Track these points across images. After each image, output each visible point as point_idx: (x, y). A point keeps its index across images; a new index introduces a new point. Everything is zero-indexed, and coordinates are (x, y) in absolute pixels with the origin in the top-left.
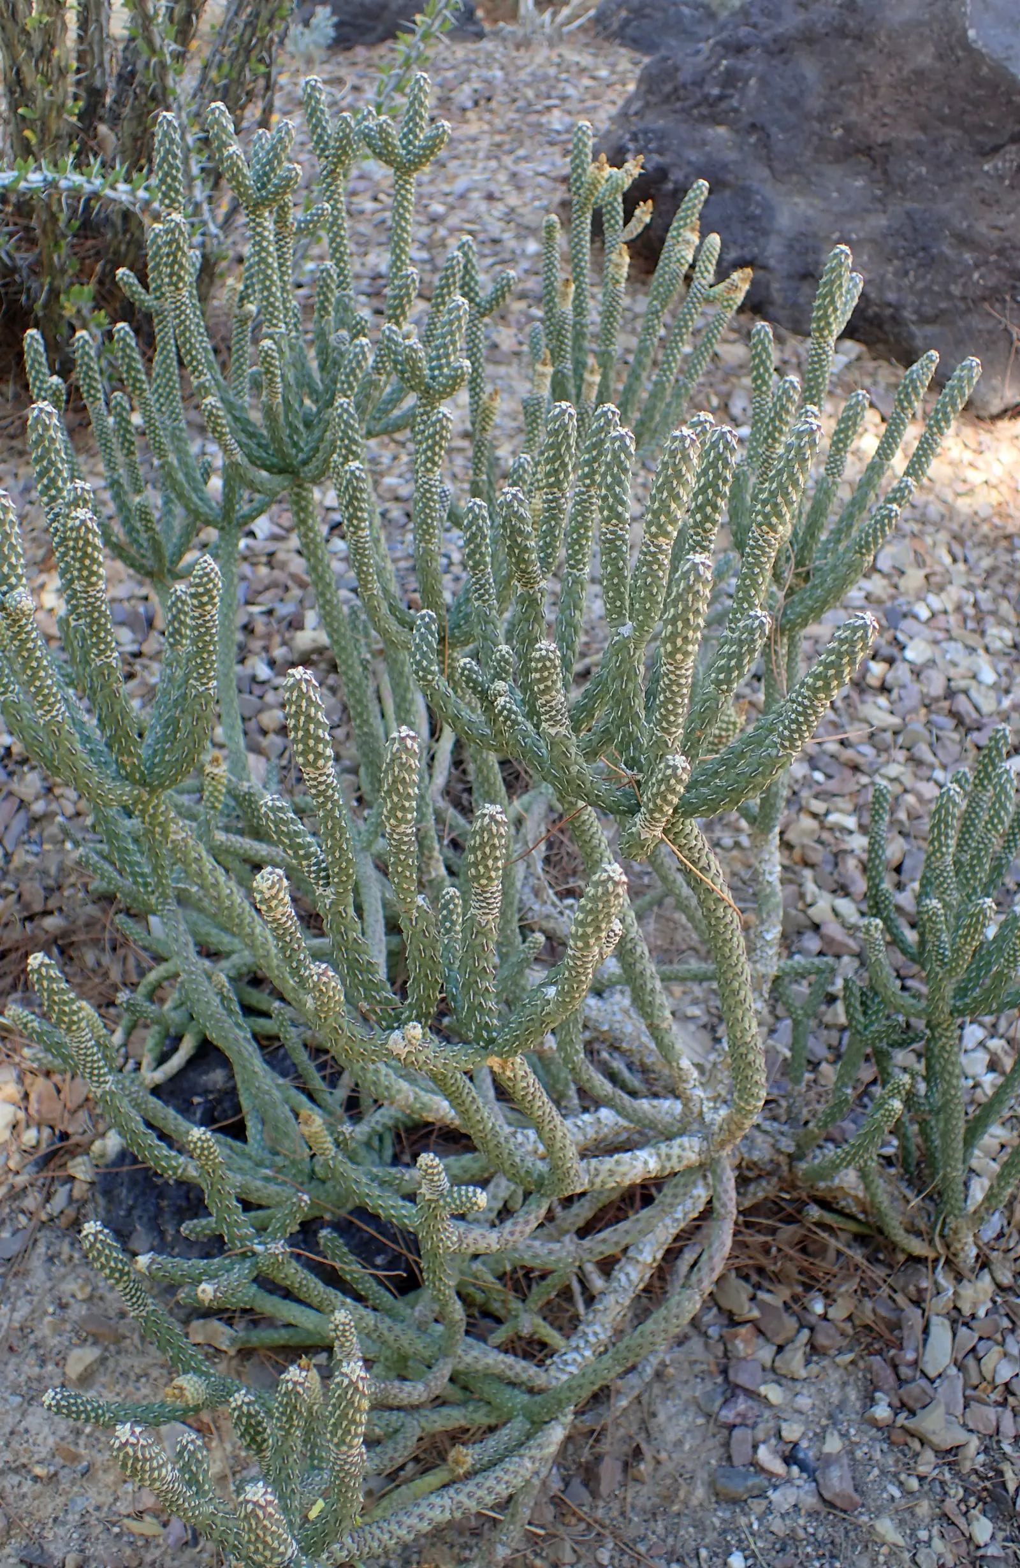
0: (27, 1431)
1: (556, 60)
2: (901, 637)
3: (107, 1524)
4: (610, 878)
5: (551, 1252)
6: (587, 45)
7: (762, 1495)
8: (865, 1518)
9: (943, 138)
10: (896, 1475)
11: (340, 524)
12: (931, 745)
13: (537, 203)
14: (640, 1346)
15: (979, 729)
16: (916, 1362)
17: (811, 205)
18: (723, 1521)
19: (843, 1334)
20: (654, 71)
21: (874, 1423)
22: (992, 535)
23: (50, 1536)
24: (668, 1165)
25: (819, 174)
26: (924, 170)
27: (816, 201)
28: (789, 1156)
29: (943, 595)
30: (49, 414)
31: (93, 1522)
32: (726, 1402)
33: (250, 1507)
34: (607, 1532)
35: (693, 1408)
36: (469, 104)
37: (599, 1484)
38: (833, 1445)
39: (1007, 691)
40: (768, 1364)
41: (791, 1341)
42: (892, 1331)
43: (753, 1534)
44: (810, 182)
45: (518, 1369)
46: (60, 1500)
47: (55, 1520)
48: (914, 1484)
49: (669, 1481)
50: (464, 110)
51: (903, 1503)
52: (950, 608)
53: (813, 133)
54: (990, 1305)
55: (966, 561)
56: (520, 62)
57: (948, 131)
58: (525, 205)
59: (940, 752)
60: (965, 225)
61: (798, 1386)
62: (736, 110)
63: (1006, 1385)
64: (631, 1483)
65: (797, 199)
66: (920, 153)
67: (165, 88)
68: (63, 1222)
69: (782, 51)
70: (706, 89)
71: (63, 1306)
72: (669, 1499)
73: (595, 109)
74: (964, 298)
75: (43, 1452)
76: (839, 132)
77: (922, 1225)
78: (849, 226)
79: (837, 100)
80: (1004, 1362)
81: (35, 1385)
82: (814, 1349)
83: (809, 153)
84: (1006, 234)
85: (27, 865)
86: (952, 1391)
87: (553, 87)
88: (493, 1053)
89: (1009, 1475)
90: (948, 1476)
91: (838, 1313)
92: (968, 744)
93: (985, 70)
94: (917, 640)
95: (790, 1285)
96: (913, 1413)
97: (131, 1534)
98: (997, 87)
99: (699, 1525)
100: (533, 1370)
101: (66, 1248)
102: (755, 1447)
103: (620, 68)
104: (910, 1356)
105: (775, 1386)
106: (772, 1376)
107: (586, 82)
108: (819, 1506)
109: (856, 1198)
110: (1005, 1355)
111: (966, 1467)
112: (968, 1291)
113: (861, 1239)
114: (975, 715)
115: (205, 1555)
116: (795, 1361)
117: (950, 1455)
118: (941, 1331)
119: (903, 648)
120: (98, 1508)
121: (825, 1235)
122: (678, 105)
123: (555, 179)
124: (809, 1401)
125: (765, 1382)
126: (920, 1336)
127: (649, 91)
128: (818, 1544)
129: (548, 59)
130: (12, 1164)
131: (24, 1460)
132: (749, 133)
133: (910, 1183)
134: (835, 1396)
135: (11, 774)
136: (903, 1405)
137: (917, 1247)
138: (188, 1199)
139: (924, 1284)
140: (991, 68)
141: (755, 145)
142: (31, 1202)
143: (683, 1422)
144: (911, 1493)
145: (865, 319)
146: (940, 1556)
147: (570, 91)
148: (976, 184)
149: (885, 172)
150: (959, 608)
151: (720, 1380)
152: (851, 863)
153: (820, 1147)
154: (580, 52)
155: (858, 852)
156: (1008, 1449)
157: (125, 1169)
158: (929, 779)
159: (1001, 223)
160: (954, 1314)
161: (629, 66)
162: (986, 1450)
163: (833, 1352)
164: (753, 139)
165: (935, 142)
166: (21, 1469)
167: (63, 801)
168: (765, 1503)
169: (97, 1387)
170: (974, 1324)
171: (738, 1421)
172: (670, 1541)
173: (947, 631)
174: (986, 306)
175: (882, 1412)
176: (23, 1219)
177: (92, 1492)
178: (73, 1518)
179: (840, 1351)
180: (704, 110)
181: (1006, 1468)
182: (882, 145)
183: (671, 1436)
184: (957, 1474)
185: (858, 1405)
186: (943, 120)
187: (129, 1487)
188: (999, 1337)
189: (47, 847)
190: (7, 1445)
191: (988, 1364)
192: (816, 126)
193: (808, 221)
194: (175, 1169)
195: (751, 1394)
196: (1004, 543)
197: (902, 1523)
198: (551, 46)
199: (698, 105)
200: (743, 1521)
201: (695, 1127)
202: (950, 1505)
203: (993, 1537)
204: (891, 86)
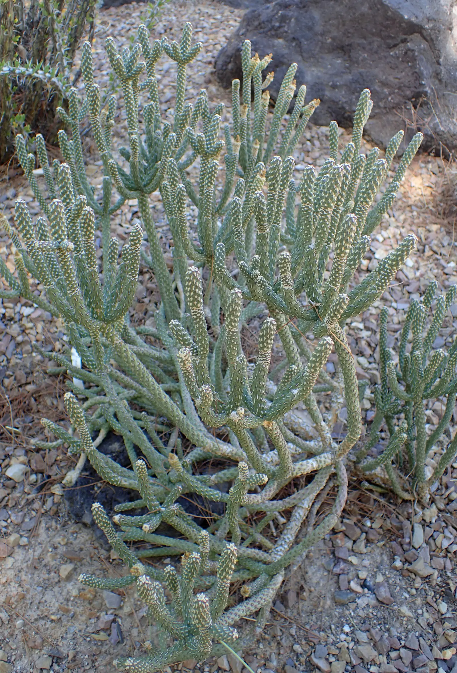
0: (46, 601)
1: (198, 11)
2: (373, 249)
3: (85, 637)
4: (327, 342)
5: (273, 505)
6: (210, 5)
7: (354, 601)
8: (396, 607)
9: (373, 42)
10: (406, 589)
11: (136, 212)
12: (390, 293)
13: (200, 73)
14: (314, 539)
15: (408, 285)
16: (410, 543)
17: (320, 71)
18: (339, 613)
19: (379, 534)
20: (250, 16)
21: (395, 569)
22: (403, 205)
23: (61, 644)
24: (321, 465)
25: (322, 58)
26: (366, 55)
27: (321, 69)
28: (354, 462)
29: (388, 231)
30: (67, 168)
31: (78, 637)
32: (335, 565)
33: (200, 603)
34: (293, 621)
35: (322, 569)
36: (163, 31)
37: (288, 602)
38: (380, 579)
39: (418, 269)
40: (351, 548)
41: (359, 538)
42: (399, 531)
43: (352, 617)
44: (318, 62)
45: (260, 555)
46: (63, 629)
47: (62, 637)
48: (414, 591)
49: (316, 599)
50: (161, 34)
51: (410, 600)
52: (391, 236)
53: (319, 41)
54: (436, 517)
55: (394, 216)
56: (183, 13)
57: (375, 39)
58: (195, 74)
59: (394, 295)
60: (384, 77)
61: (363, 556)
62: (286, 32)
63: (446, 549)
64: (300, 601)
65: (313, 69)
66: (364, 48)
67: (53, 29)
68: (51, 513)
69: (304, 7)
70: (273, 24)
71: (55, 548)
72: (316, 606)
73: (217, 32)
74: (385, 108)
75: (54, 610)
76: (329, 41)
77: (408, 487)
78: (336, 79)
79: (328, 27)
80: (445, 540)
81: (47, 582)
82: (368, 541)
83: (318, 49)
84: (401, 81)
85: (17, 364)
86: (425, 554)
87: (198, 23)
88: (266, 419)
89: (451, 585)
90: (427, 587)
91: (376, 525)
92: (404, 292)
93: (390, 13)
94: (379, 250)
95: (356, 516)
96: (410, 563)
97: (95, 640)
98: (395, 20)
99: (330, 616)
100: (266, 555)
101: (54, 523)
102: (349, 582)
103: (225, 14)
104: (408, 540)
105: (354, 557)
106: (352, 553)
107: (212, 21)
108: (377, 604)
109: (381, 477)
110: (445, 537)
111: (434, 583)
112: (427, 512)
113: (382, 495)
114: (406, 279)
115: (127, 646)
116: (361, 546)
117: (427, 579)
118: (419, 530)
119: (374, 253)
120: (80, 631)
121: (369, 493)
122: (262, 30)
123: (205, 63)
124: (368, 562)
125: (350, 556)
126: (411, 532)
127: (248, 25)
128: (378, 619)
129: (194, 11)
130: (26, 490)
131: (46, 614)
132: (292, 42)
133: (401, 471)
134: (379, 559)
135: (6, 325)
136: (406, 560)
137: (407, 496)
138: (106, 498)
139: (410, 511)
140: (393, 13)
141: (295, 47)
142: (37, 505)
143: (319, 575)
144: (413, 595)
145: (344, 118)
146: (427, 619)
147: (205, 25)
148: (388, 60)
149: (349, 56)
150: (394, 236)
151: (331, 556)
152: (363, 343)
153: (365, 458)
154: (208, 8)
155: (365, 338)
156: (449, 574)
157: (78, 488)
158: (390, 307)
159: (399, 76)
160: (423, 522)
161: (229, 14)
162: (441, 576)
163: (376, 541)
164: (294, 44)
165: (370, 44)
166: (45, 618)
167: (30, 336)
168: (355, 604)
169: (74, 580)
170: (431, 525)
171: (341, 572)
172: (319, 623)
173: (391, 246)
174: (394, 110)
175: (398, 564)
176: (34, 513)
177: (77, 625)
178: (70, 636)
179: (379, 541)
180: (273, 33)
181: (450, 582)
182: (348, 45)
183: (314, 581)
184: (430, 586)
185: (388, 562)
186: (373, 34)
187: (93, 621)
188: (441, 530)
189: (25, 355)
190: (38, 608)
191: (439, 541)
192: (320, 38)
193: (319, 78)
194: (117, 481)
195: (345, 561)
196: (408, 209)
197: (411, 608)
198: (195, 5)
199: (270, 30)
200: (347, 612)
201: (328, 449)
202: (429, 598)
203: (448, 610)
204: (351, 20)
